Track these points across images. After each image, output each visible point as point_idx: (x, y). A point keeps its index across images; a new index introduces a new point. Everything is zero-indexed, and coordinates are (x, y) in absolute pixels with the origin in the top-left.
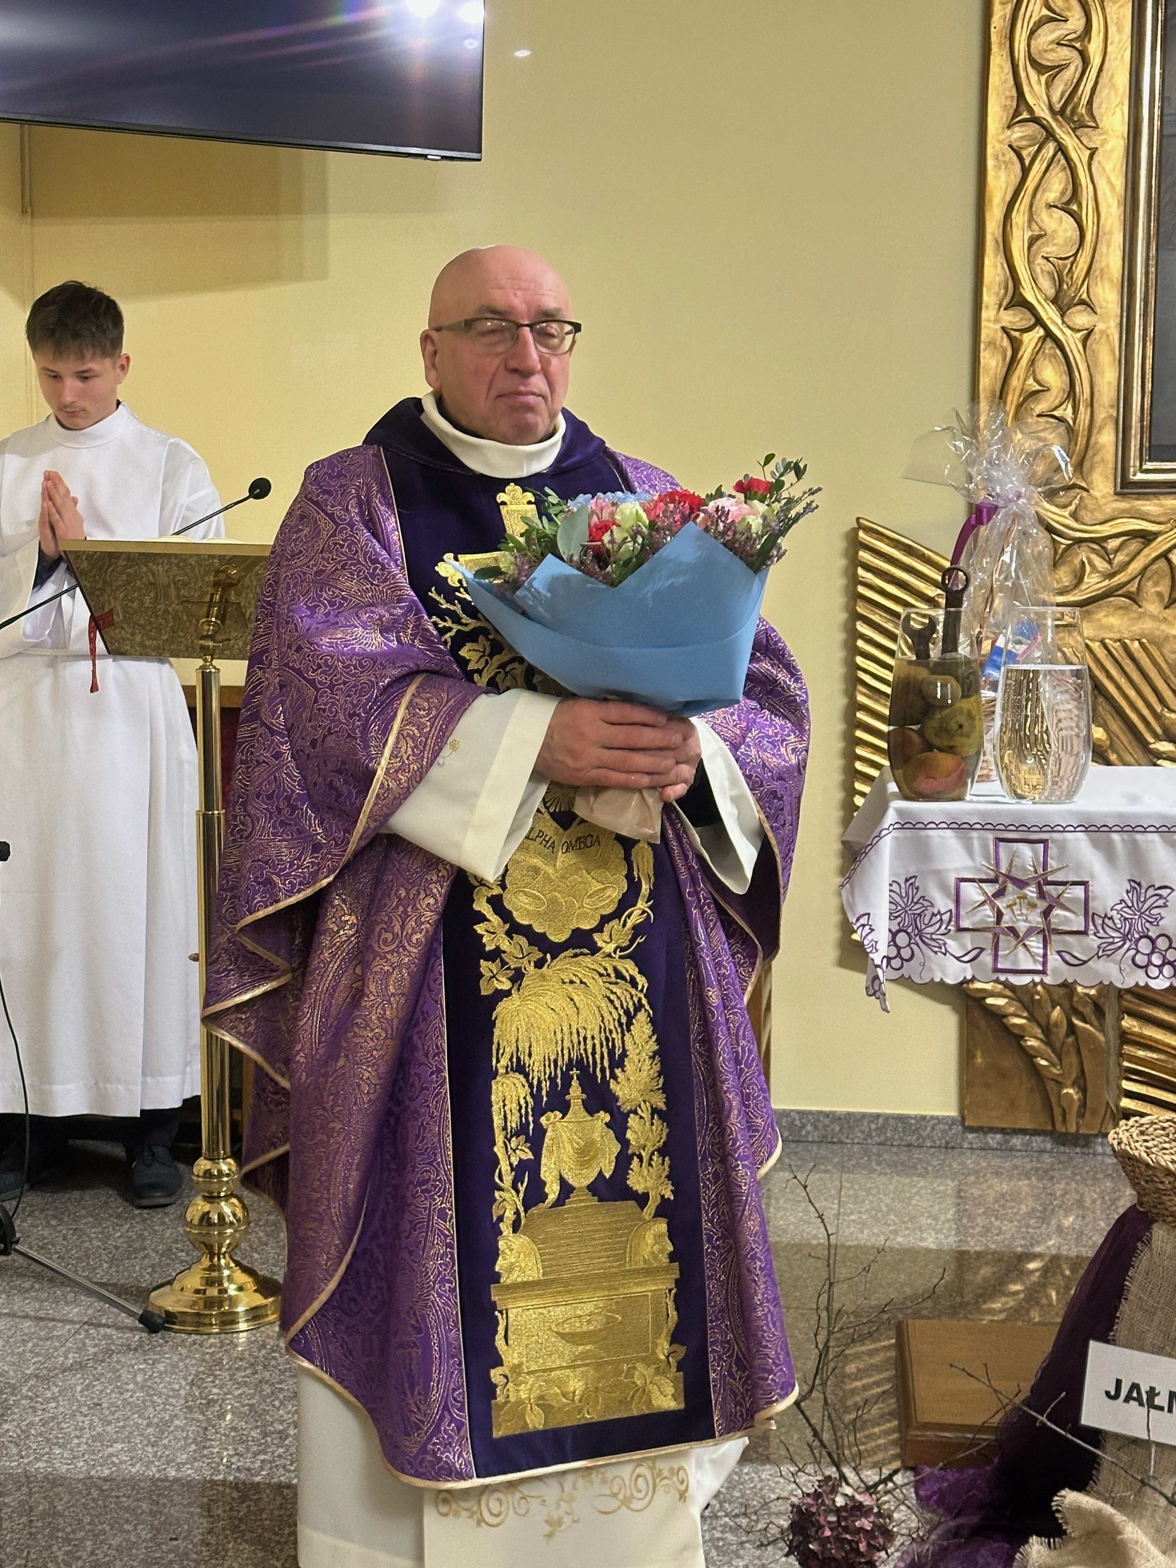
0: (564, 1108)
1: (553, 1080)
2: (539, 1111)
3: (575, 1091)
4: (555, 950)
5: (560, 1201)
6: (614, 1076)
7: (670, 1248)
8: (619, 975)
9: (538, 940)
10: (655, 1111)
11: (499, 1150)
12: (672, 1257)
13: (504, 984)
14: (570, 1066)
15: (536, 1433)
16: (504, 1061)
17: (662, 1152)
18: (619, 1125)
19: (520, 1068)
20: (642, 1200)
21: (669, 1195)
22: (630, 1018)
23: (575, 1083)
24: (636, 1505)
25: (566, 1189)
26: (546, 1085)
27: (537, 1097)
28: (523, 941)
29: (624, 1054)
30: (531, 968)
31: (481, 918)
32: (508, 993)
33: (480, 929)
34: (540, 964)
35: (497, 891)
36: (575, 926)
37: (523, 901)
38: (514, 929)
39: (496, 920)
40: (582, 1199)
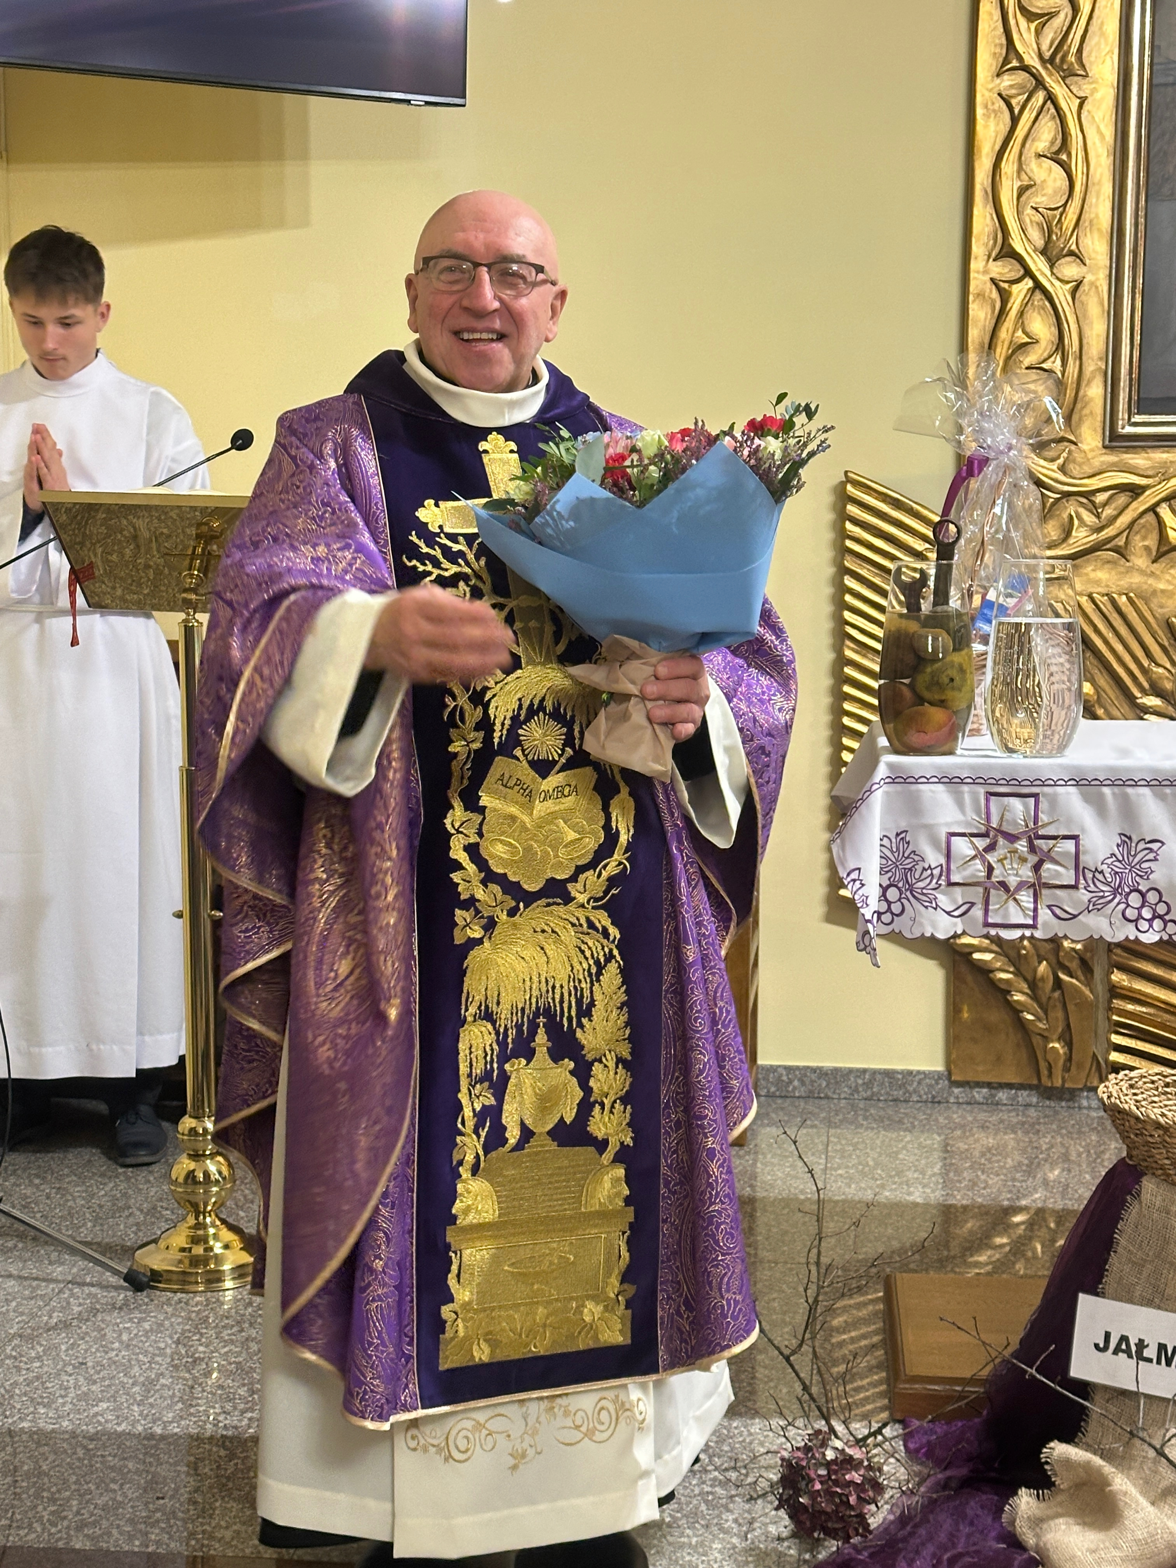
0: (529, 1055)
1: (519, 1027)
2: (504, 1058)
3: (541, 1037)
4: (529, 898)
5: (519, 1146)
6: (581, 1025)
7: (627, 1192)
8: (591, 925)
9: (512, 889)
10: (619, 1060)
11: (463, 1097)
12: (628, 1201)
13: (476, 933)
14: (537, 1014)
15: (483, 1366)
16: (472, 1010)
17: (625, 1100)
18: (583, 1073)
19: (488, 1016)
20: (601, 1145)
21: (629, 1141)
22: (600, 968)
23: (541, 1031)
24: (599, 1437)
25: (527, 1134)
26: (512, 1033)
27: (502, 1044)
28: (496, 888)
29: (592, 1004)
30: (504, 917)
31: (458, 866)
32: (480, 941)
33: (456, 877)
34: (512, 912)
35: (474, 839)
36: (549, 875)
37: (499, 850)
38: (489, 877)
39: (471, 868)
40: (542, 1144)
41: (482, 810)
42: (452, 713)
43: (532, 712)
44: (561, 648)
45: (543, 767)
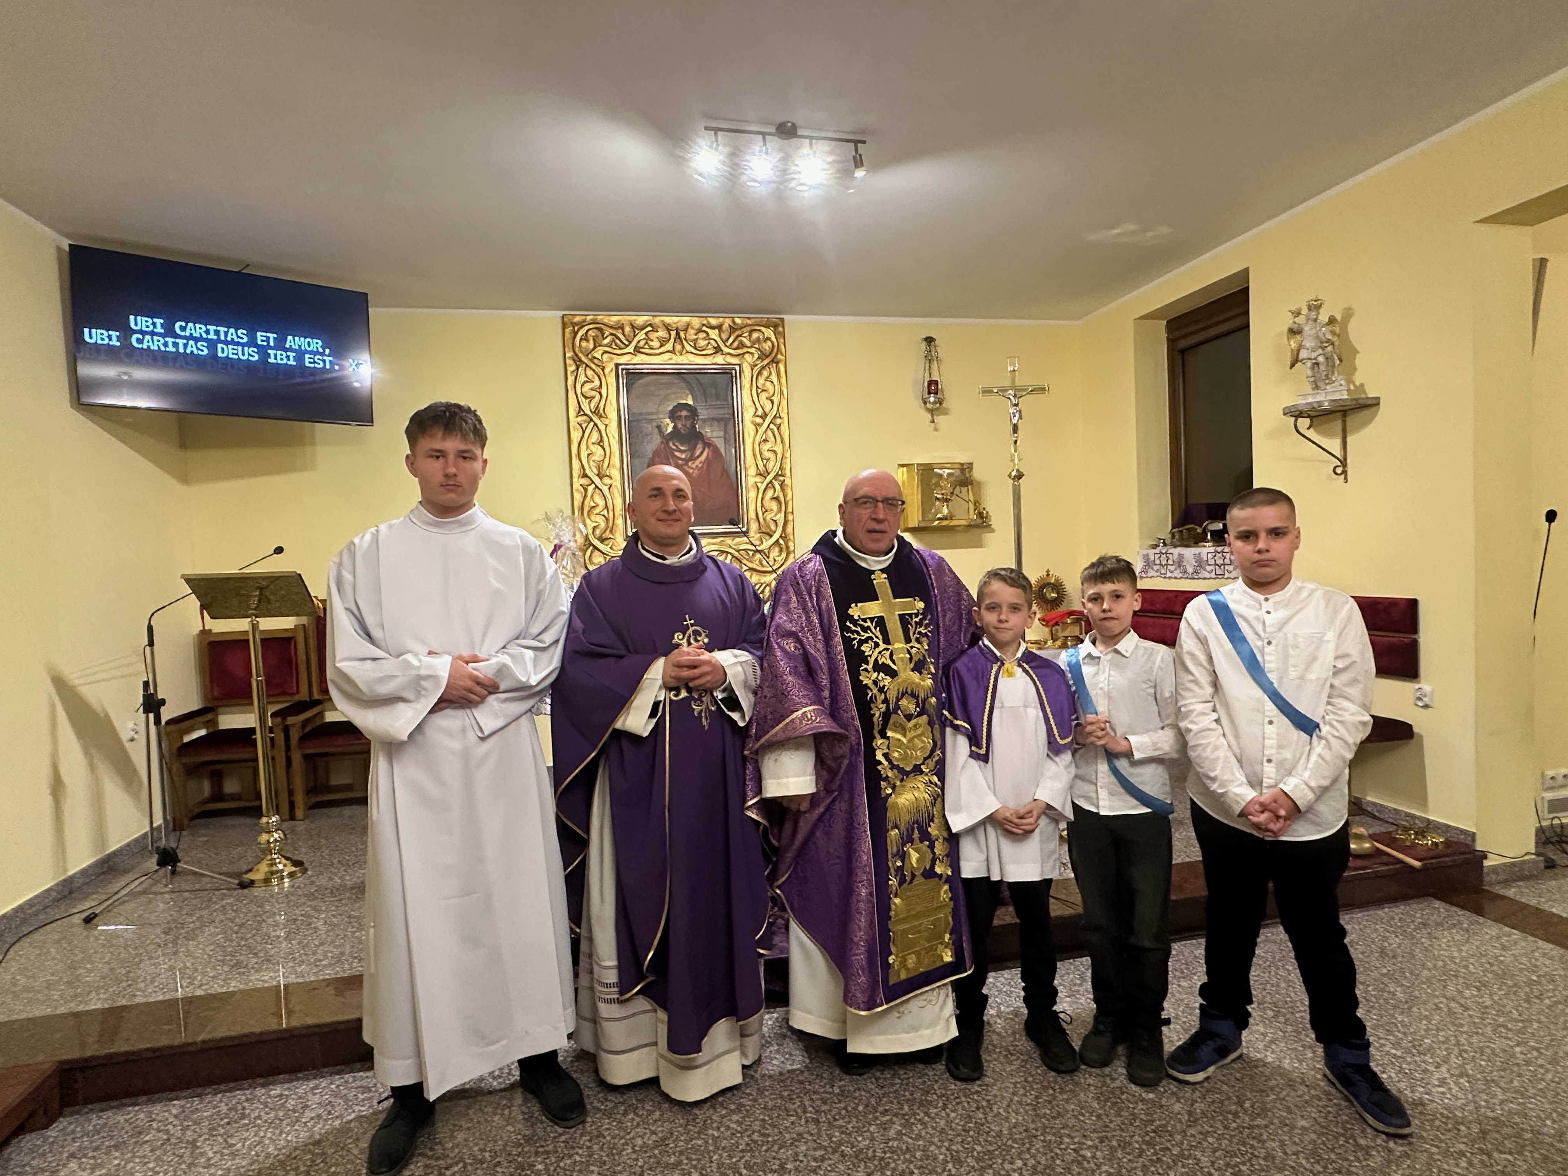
0: (912, 841)
1: (908, 830)
2: (904, 845)
3: (916, 834)
4: (907, 774)
5: (911, 882)
6: (930, 826)
7: (950, 895)
8: (931, 783)
9: (901, 771)
10: (944, 839)
11: (890, 864)
12: (951, 899)
13: (889, 791)
14: (914, 823)
15: (904, 980)
16: (891, 824)
17: (947, 856)
18: (932, 847)
19: (897, 827)
20: (940, 876)
21: (950, 873)
22: (935, 800)
23: (916, 831)
24: (933, 1003)
25: (913, 876)
26: (905, 833)
27: (902, 838)
28: (895, 771)
29: (933, 816)
30: (898, 783)
31: (880, 763)
32: (890, 795)
33: (879, 767)
34: (902, 781)
35: (886, 751)
36: (914, 763)
37: (896, 755)
38: (893, 767)
39: (886, 763)
40: (919, 879)
41: (888, 738)
42: (871, 697)
43: (903, 695)
44: (912, 666)
45: (909, 717)
